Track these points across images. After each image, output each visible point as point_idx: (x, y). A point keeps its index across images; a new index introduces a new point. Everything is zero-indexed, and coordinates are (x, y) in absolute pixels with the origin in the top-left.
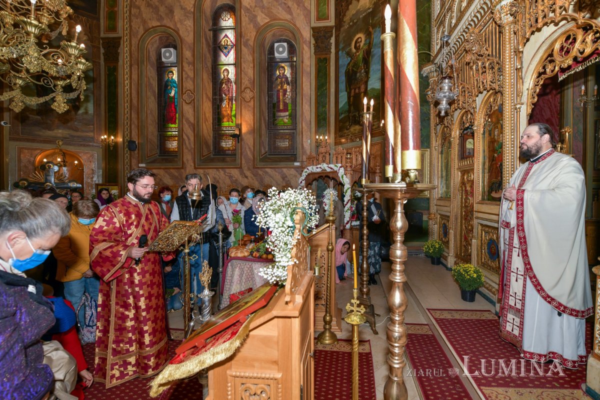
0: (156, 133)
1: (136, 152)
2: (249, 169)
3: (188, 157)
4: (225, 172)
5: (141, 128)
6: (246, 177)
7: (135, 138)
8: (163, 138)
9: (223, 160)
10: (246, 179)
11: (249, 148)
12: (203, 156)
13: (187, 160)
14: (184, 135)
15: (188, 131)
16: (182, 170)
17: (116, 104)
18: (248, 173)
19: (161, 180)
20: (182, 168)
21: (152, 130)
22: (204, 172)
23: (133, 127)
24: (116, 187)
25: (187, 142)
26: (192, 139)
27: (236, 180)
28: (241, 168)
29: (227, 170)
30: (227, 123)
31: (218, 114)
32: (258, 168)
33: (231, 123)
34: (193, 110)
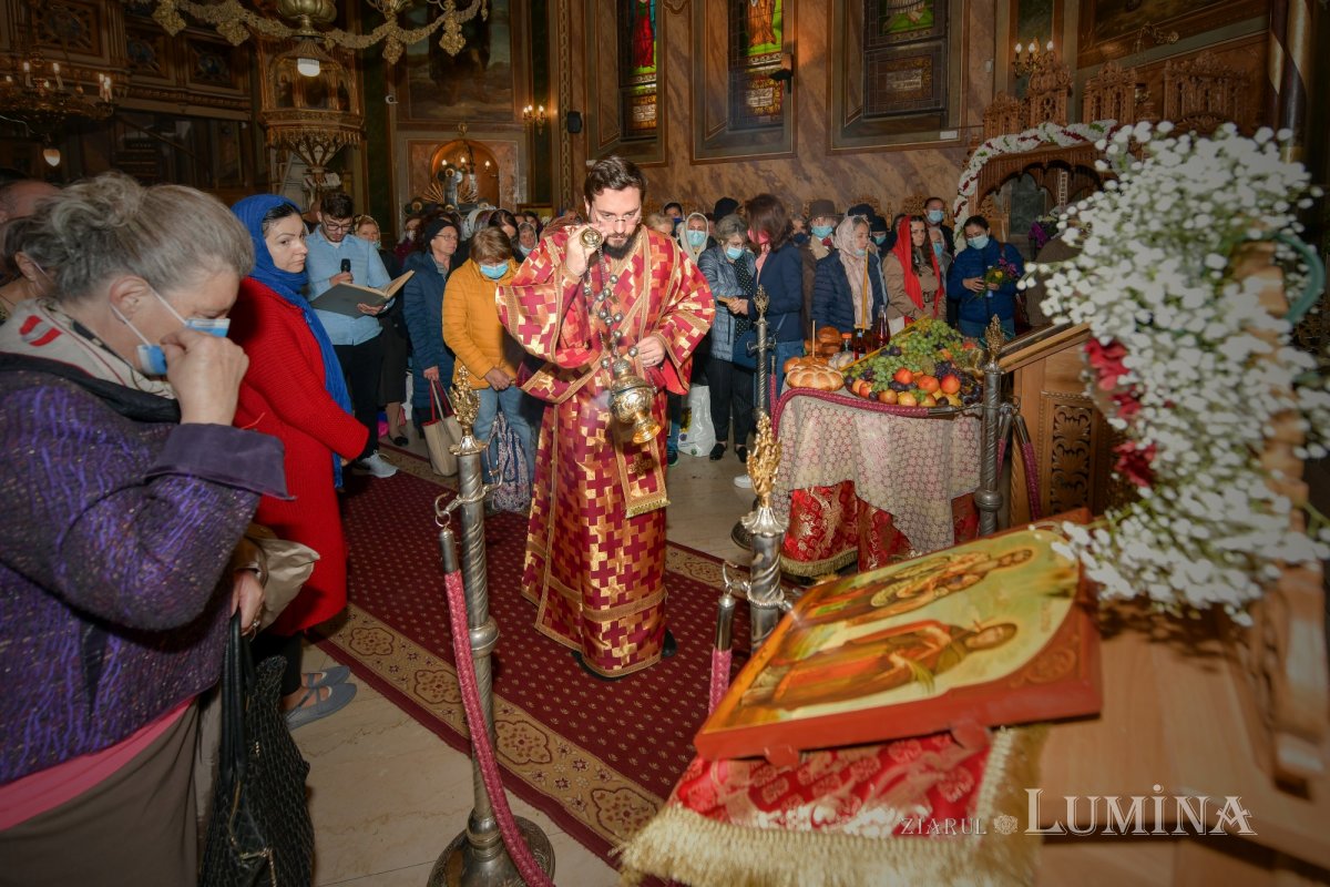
0: (615, 91)
1: (581, 135)
2: (815, 158)
3: (677, 138)
4: (757, 169)
5: (589, 84)
6: (809, 179)
7: (579, 108)
8: (629, 100)
9: (753, 140)
10: (806, 183)
11: (817, 104)
12: (709, 134)
13: (676, 146)
14: (669, 87)
15: (678, 78)
16: (666, 169)
17: (545, 37)
18: (812, 169)
20: (666, 165)
21: (608, 82)
22: (712, 170)
23: (575, 81)
25: (675, 103)
26: (685, 94)
27: (784, 187)
28: (794, 156)
29: (763, 164)
30: (762, 46)
32: (839, 153)
33: (770, 45)
34: (686, 24)
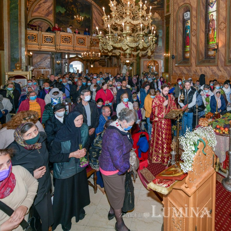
0: (182, 50)
1: (174, 59)
2: (222, 66)
3: (193, 61)
4: (209, 68)
5: (176, 49)
6: (221, 71)
7: (174, 54)
8: (184, 52)
9: (209, 62)
10: (220, 72)
11: (223, 55)
12: (200, 60)
13: (193, 62)
14: (192, 51)
15: (194, 49)
16: (191, 67)
17: (169, 41)
18: (221, 69)
19: (182, 71)
20: (191, 66)
21: (180, 49)
22: (200, 68)
23: (174, 49)
24: (168, 74)
25: (193, 54)
26: (195, 52)
27: (215, 72)
28: (218, 66)
29: (211, 67)
30: (212, 42)
31: (208, 38)
32: (227, 66)
33: (213, 42)
34: (196, 38)
